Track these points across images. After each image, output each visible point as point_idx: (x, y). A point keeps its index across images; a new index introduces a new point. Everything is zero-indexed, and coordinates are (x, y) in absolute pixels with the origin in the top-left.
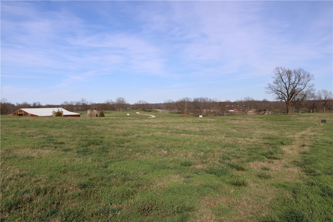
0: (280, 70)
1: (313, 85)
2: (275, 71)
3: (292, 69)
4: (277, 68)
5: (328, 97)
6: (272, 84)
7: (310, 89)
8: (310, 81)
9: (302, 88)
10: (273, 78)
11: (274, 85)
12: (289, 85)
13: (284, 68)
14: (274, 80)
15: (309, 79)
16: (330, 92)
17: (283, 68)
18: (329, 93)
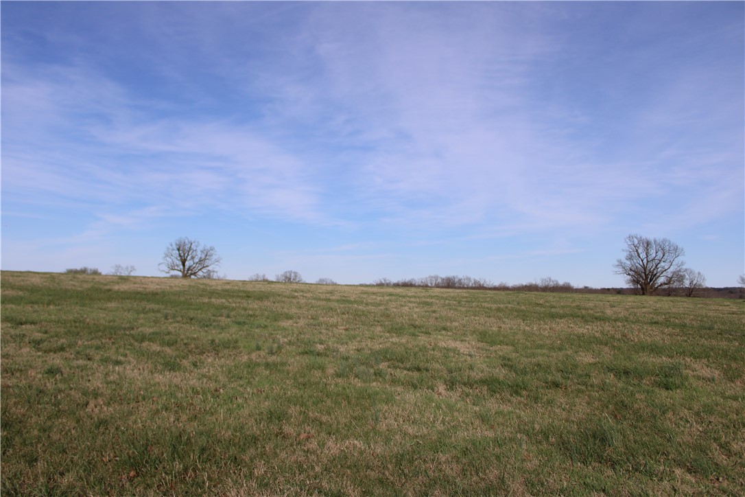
0: (635, 240)
1: (682, 264)
2: (628, 240)
3: (651, 238)
4: (630, 237)
5: (694, 282)
6: (624, 260)
7: (678, 269)
8: (679, 257)
9: (666, 268)
10: (623, 250)
11: (626, 261)
12: (648, 261)
13: (641, 237)
14: (626, 254)
15: (677, 254)
16: (699, 274)
17: (639, 237)
18: (697, 276)
